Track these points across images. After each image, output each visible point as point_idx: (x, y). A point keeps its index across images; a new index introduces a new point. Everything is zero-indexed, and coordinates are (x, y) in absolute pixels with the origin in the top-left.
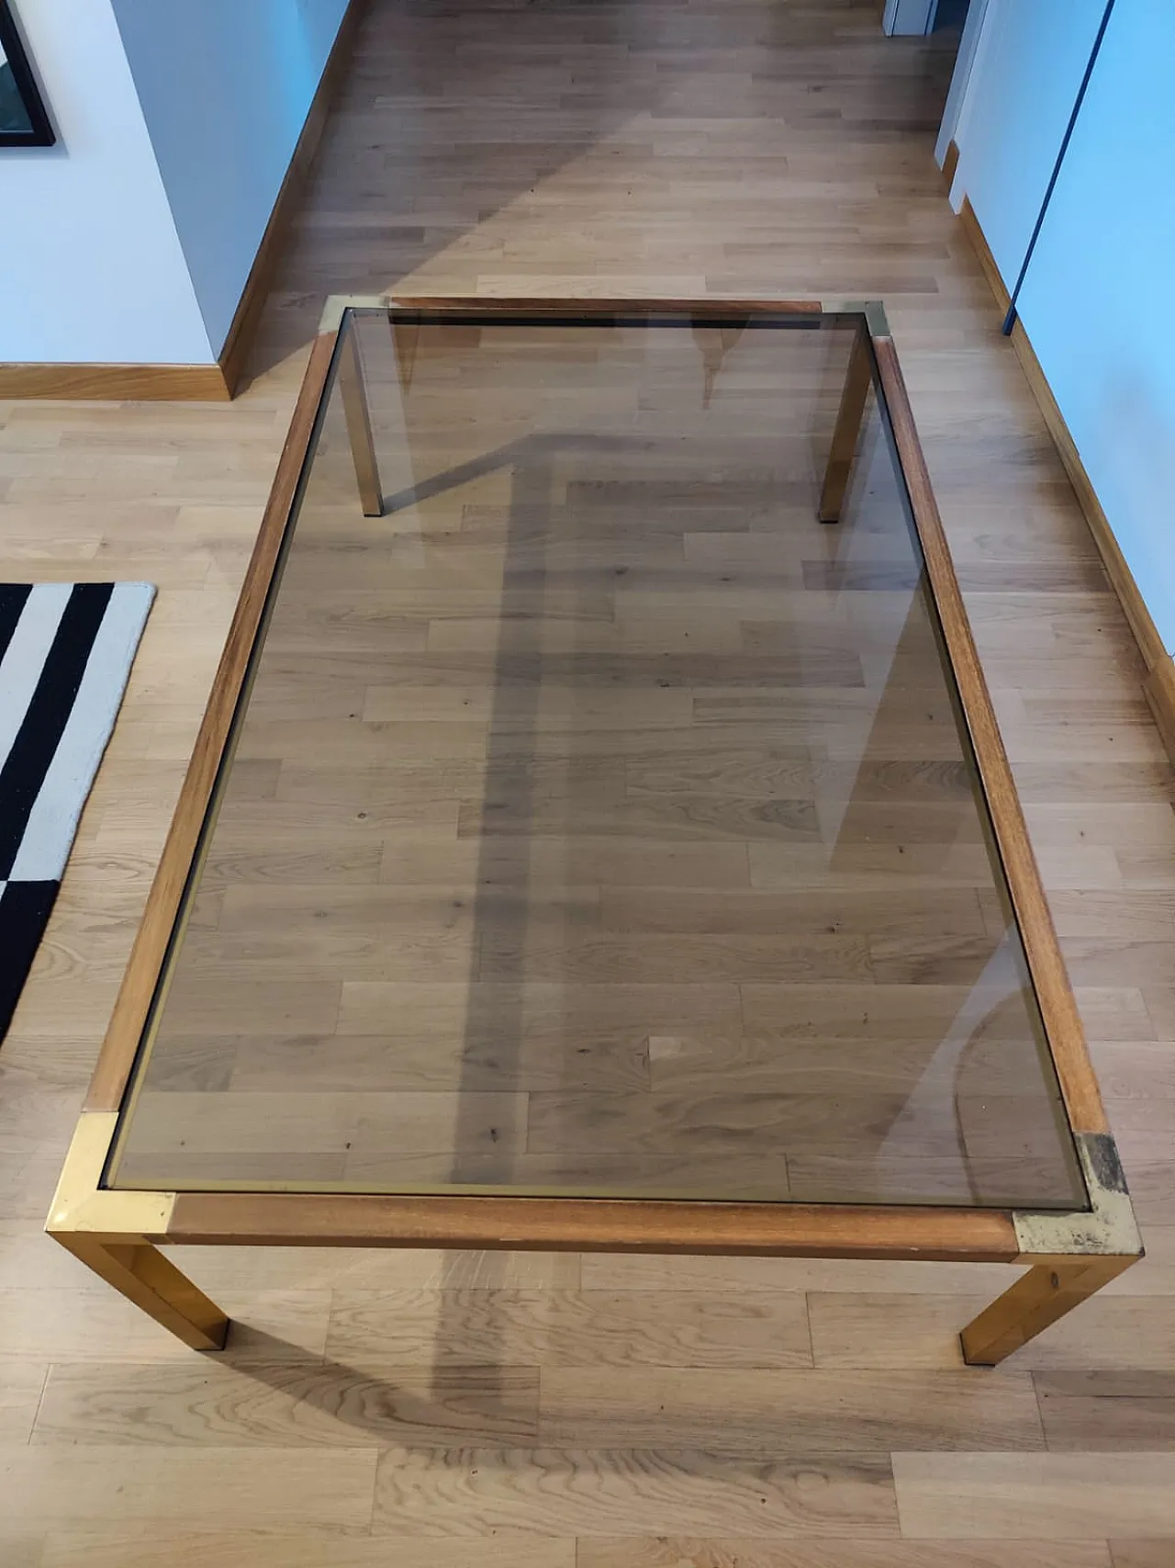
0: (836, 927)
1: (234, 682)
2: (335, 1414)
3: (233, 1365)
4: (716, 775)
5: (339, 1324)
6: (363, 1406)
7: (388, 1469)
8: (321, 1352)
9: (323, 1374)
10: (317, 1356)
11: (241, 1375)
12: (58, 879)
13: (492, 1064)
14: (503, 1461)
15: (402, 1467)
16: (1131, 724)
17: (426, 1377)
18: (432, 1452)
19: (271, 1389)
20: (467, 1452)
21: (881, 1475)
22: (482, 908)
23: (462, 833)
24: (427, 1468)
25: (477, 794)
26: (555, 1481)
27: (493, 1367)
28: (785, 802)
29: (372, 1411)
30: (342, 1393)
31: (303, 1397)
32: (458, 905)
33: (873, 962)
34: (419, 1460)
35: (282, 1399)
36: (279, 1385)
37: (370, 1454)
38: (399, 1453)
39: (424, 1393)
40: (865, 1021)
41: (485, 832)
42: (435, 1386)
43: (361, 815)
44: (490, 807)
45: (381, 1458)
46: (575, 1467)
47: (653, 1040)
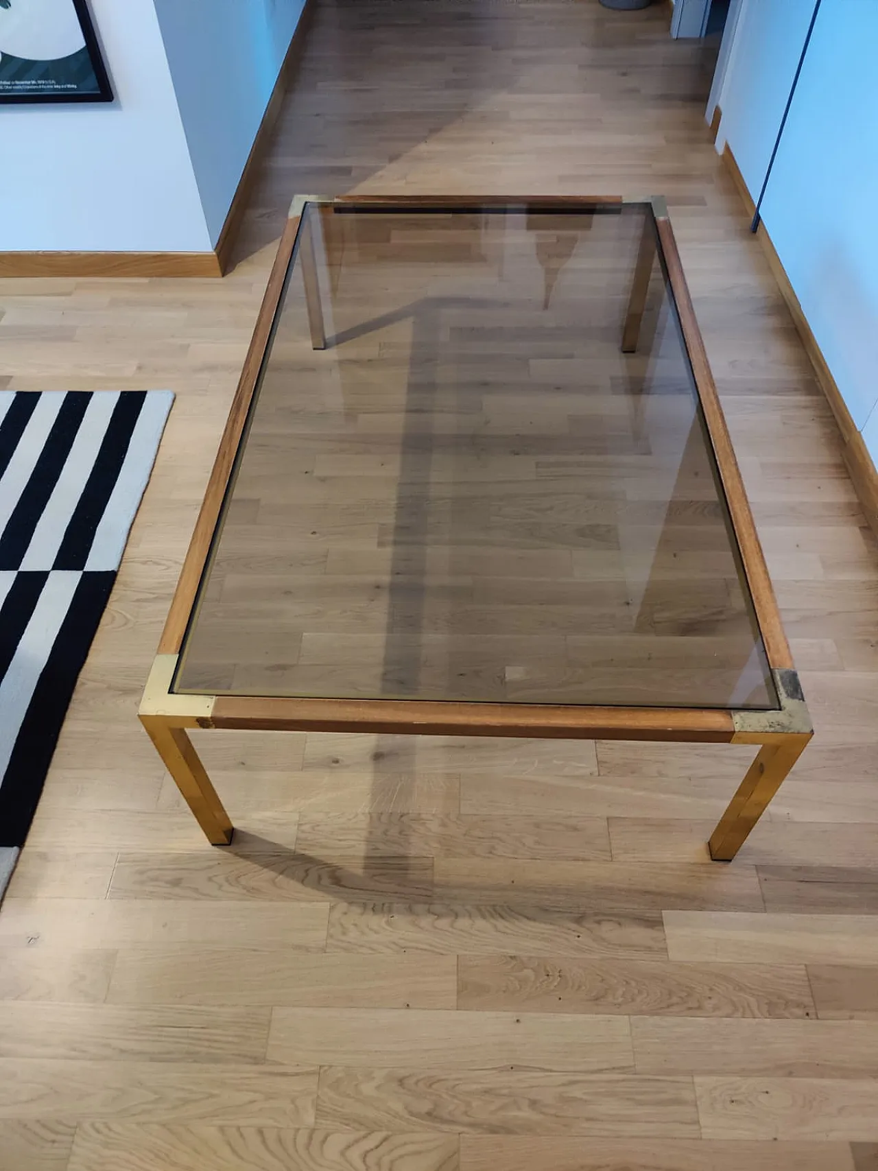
0: (631, 602)
1: (240, 421)
2: (302, 882)
3: (236, 854)
4: (551, 508)
5: (303, 832)
6: (320, 878)
7: (337, 914)
8: (292, 847)
9: (293, 859)
10: (290, 850)
11: (241, 860)
12: (116, 570)
13: (401, 682)
14: (410, 910)
15: (345, 913)
16: (833, 478)
17: (361, 862)
18: (365, 906)
19: (261, 868)
20: (386, 905)
21: (657, 923)
22: (394, 589)
23: (381, 544)
24: (362, 914)
25: (391, 520)
26: (443, 923)
27: (404, 857)
28: (598, 526)
29: (326, 881)
30: (307, 871)
31: (281, 873)
32: (378, 587)
33: (655, 623)
34: (356, 910)
35: (268, 874)
36: (266, 866)
37: (325, 906)
38: (343, 906)
39: (360, 872)
40: (649, 659)
41: (395, 543)
42: (366, 868)
43: (314, 533)
44: (400, 529)
45: (332, 908)
46: (457, 916)
47: (507, 668)
